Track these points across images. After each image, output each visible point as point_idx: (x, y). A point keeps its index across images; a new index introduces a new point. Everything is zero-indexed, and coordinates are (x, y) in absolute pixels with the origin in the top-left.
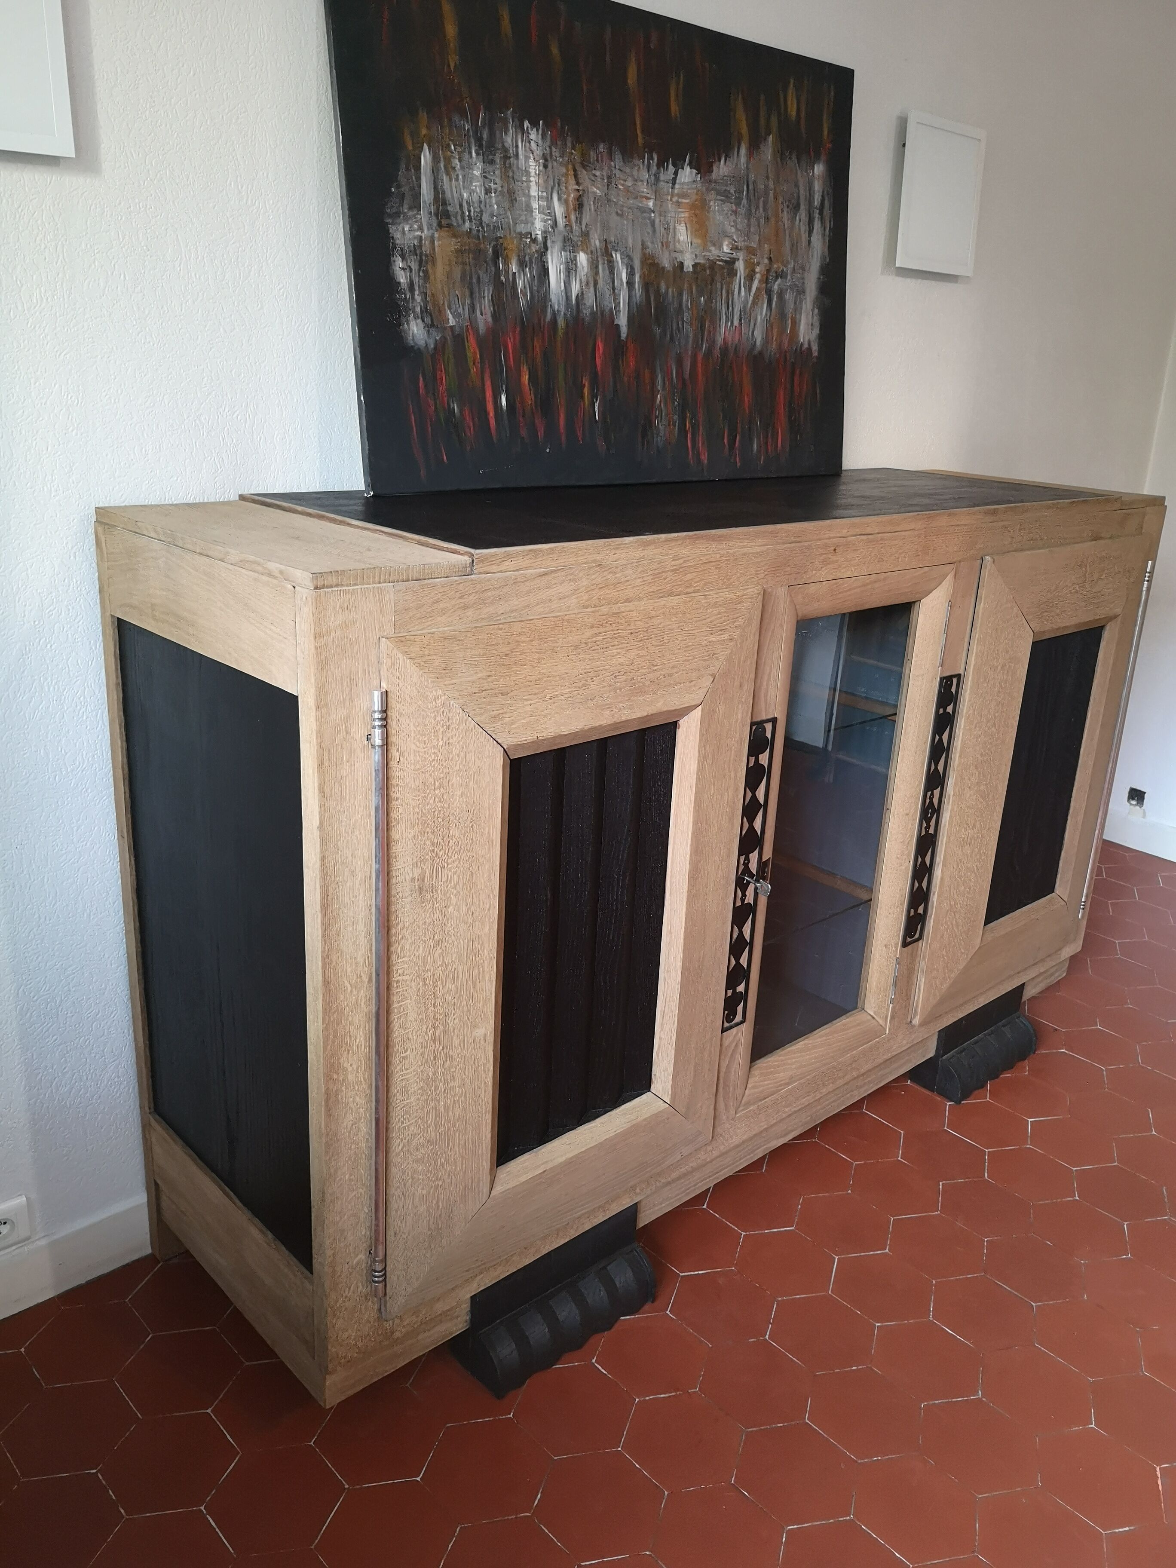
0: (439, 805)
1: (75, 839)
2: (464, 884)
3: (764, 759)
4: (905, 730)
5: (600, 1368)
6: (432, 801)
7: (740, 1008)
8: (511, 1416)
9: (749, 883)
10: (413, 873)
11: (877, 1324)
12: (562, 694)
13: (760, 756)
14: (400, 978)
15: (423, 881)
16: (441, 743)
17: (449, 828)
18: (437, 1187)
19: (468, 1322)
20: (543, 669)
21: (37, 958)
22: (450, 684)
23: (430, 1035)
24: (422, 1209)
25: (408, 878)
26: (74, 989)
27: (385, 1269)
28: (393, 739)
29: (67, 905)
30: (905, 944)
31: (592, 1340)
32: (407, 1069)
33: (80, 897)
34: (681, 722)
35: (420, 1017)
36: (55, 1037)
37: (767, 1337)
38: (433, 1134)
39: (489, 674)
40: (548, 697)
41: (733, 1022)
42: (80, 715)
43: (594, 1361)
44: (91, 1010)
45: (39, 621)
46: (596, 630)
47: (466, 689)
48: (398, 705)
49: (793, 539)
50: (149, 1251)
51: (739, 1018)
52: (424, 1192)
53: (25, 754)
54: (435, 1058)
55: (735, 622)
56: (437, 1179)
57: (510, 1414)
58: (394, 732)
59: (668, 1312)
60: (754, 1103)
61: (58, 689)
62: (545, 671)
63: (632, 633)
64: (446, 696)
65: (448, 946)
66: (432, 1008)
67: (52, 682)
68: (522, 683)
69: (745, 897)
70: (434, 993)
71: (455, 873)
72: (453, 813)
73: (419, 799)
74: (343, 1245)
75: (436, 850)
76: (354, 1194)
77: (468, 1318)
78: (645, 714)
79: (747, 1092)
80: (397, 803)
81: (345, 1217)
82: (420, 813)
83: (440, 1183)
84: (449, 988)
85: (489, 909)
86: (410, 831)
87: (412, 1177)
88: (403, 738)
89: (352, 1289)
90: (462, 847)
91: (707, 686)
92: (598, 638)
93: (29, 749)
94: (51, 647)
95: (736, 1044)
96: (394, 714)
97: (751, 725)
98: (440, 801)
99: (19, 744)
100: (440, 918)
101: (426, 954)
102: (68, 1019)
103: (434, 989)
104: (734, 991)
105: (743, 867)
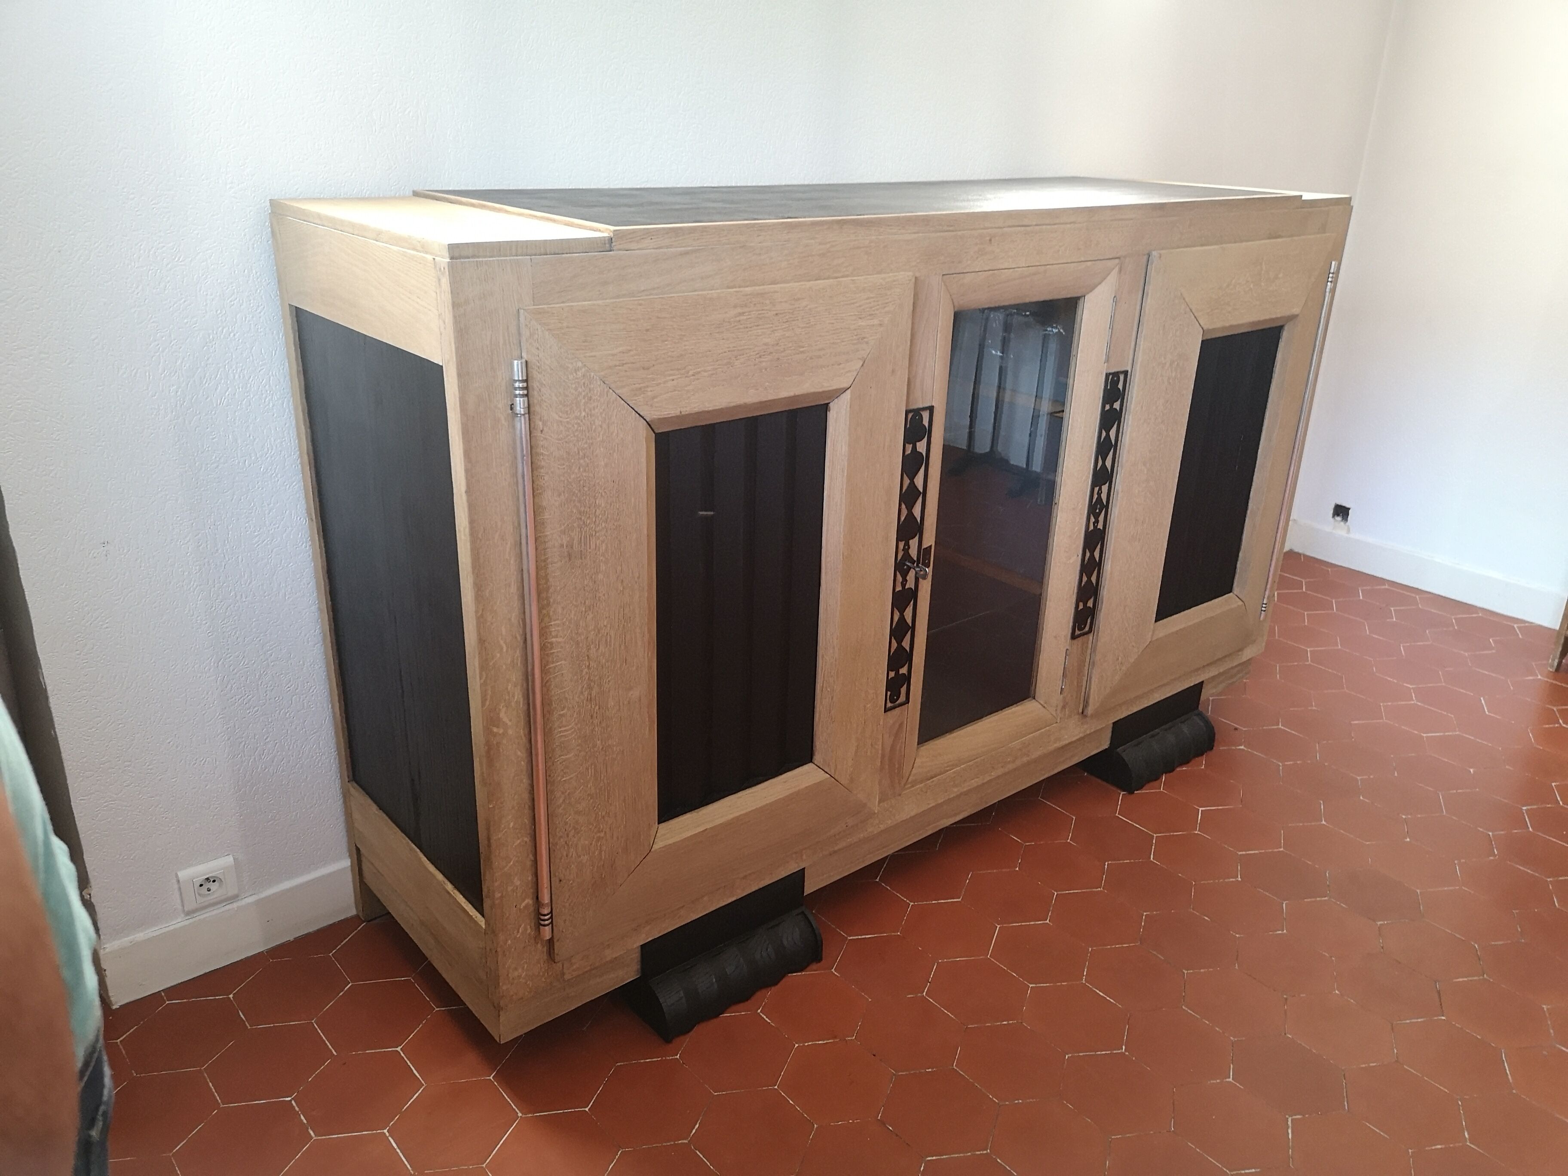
0: (585, 474)
1: (267, 522)
2: (612, 553)
3: (921, 447)
4: (1072, 425)
5: (765, 1017)
6: (576, 471)
7: (903, 690)
8: (678, 1057)
9: (909, 568)
10: (562, 540)
11: (1031, 986)
12: (705, 371)
13: (918, 444)
14: (554, 640)
15: (572, 548)
16: (583, 414)
17: (595, 498)
18: (599, 839)
19: (639, 972)
20: (685, 346)
21: (236, 632)
22: (590, 357)
23: (586, 695)
24: (585, 858)
25: (556, 544)
26: (272, 664)
27: (551, 912)
28: (536, 408)
29: (262, 585)
30: (1074, 637)
31: (759, 994)
32: (565, 727)
33: (275, 577)
34: (831, 405)
35: (575, 677)
36: (256, 709)
37: (925, 993)
38: (593, 788)
39: (629, 348)
40: (691, 373)
41: (897, 703)
42: (267, 403)
43: (759, 1011)
44: (289, 685)
45: (221, 310)
46: (739, 310)
47: (607, 362)
48: (539, 376)
49: (945, 228)
50: (353, 912)
51: (902, 698)
52: (587, 843)
53: (215, 438)
54: (592, 716)
55: (885, 307)
56: (599, 832)
57: (677, 1055)
58: (536, 401)
59: (833, 970)
60: (921, 782)
61: (244, 377)
62: (687, 347)
63: (777, 314)
64: (586, 368)
65: (599, 611)
66: (586, 670)
67: (237, 370)
68: (664, 359)
69: (905, 581)
70: (588, 656)
71: (603, 542)
72: (598, 483)
73: (564, 468)
74: (510, 888)
75: (583, 518)
76: (519, 841)
77: (639, 967)
78: (792, 394)
79: (914, 771)
80: (542, 471)
81: (511, 863)
82: (566, 481)
83: (602, 835)
84: (602, 651)
85: (639, 578)
86: (556, 499)
87: (574, 827)
88: (545, 408)
89: (520, 931)
90: (609, 516)
91: (856, 370)
92: (742, 318)
93: (217, 433)
94: (234, 335)
95: (901, 725)
96: (535, 384)
97: (907, 412)
98: (585, 471)
99: (208, 428)
100: (591, 584)
101: (579, 618)
102: (268, 692)
103: (588, 651)
104: (897, 673)
105: (903, 552)
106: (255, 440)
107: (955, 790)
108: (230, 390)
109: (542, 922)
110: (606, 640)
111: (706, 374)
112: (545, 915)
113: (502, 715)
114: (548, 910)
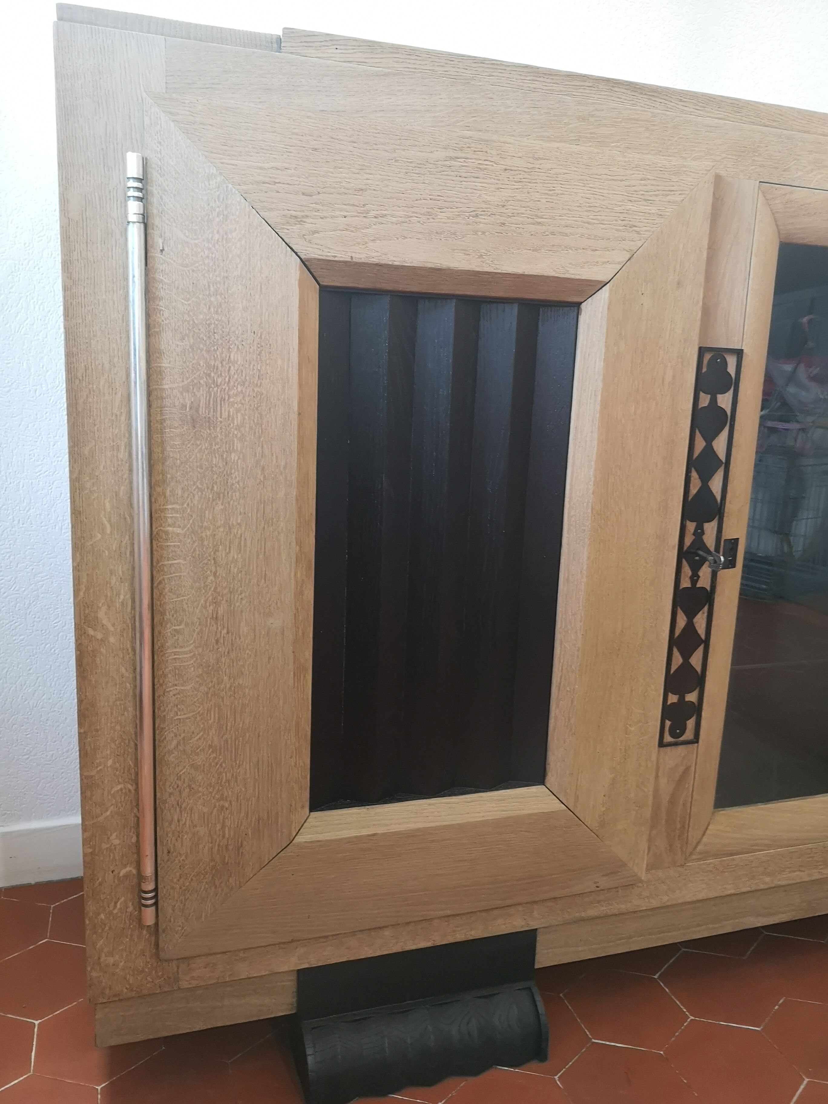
0: (216, 317)
1: (51, 454)
2: (251, 428)
3: (724, 401)
6: (205, 310)
7: (691, 723)
9: (703, 560)
10: (184, 399)
12: (393, 216)
13: (718, 398)
14: (170, 529)
15: (197, 411)
16: (217, 237)
17: (229, 350)
18: (222, 808)
19: (295, 1005)
20: (367, 179)
21: (10, 557)
22: (228, 164)
23: (210, 612)
24: (202, 831)
25: (177, 404)
26: (42, 595)
27: (156, 890)
28: (155, 218)
29: (40, 515)
32: (181, 647)
33: (53, 509)
34: (583, 306)
35: (197, 584)
36: (22, 637)
38: (216, 738)
39: (287, 165)
40: (372, 213)
41: (681, 739)
43: (440, 1103)
44: (57, 620)
45: (29, 243)
46: (452, 154)
47: (252, 175)
49: (766, 121)
51: (689, 735)
52: (205, 810)
53: (9, 363)
54: (217, 642)
55: (667, 195)
56: (222, 798)
58: (155, 211)
59: (556, 1078)
60: (716, 856)
61: (44, 309)
62: (369, 182)
63: (506, 170)
64: (223, 177)
65: (232, 502)
66: (211, 578)
67: (38, 302)
68: (335, 188)
69: (695, 578)
71: (238, 411)
72: (234, 332)
73: (189, 305)
74: (104, 846)
75: (212, 374)
76: (119, 787)
77: (294, 1000)
78: (520, 271)
79: (705, 840)
80: (161, 303)
81: (108, 813)
82: (191, 322)
83: (227, 805)
84: (233, 557)
85: (285, 468)
86: (178, 343)
87: (189, 786)
88: (167, 222)
89: (118, 906)
90: (247, 378)
91: (619, 263)
92: (454, 163)
93: (12, 359)
94: (39, 269)
95: (687, 770)
96: (154, 189)
97: (702, 351)
98: (217, 312)
99: (4, 353)
100: (221, 465)
101: (204, 507)
102: (35, 623)
103: (214, 553)
104: (682, 698)
105: (694, 537)
106: (47, 371)
107: (767, 879)
108: (29, 319)
109: (143, 902)
110: (240, 543)
111: (394, 220)
112: (146, 892)
113: (101, 614)
114: (151, 886)
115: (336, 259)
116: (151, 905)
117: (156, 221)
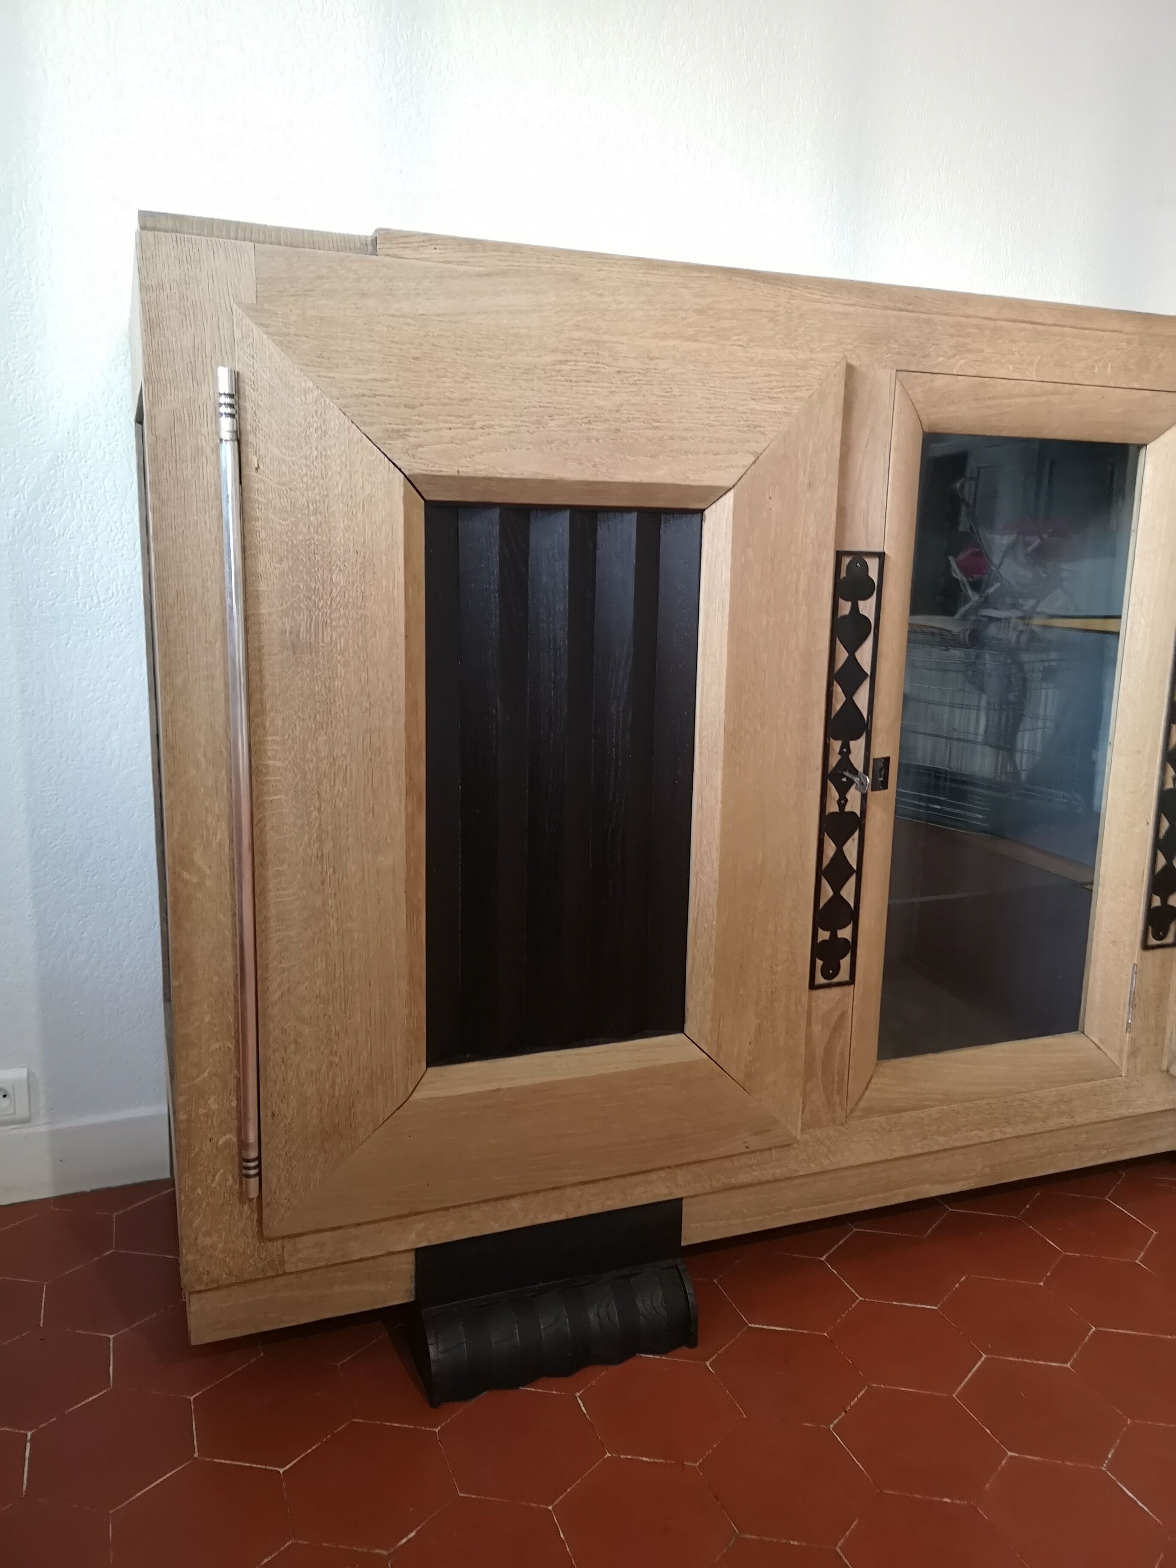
0: (316, 537)
2: (355, 653)
3: (867, 608)
5: (581, 1405)
6: (304, 530)
7: (845, 962)
8: (439, 1430)
9: (851, 782)
10: (284, 624)
11: (1010, 1454)
12: (501, 426)
13: (861, 604)
14: (270, 762)
15: (298, 636)
16: (315, 453)
17: (331, 572)
18: (331, 1065)
19: (414, 1292)
20: (472, 388)
22: (326, 377)
23: (315, 850)
24: (311, 1089)
25: (276, 628)
26: (96, 845)
27: (259, 1158)
28: (248, 435)
29: (93, 749)
30: (1146, 946)
31: (588, 1371)
32: (284, 889)
33: (108, 743)
34: (707, 512)
35: (301, 821)
36: (73, 894)
37: (832, 1426)
38: (323, 988)
39: (387, 376)
40: (479, 424)
41: (837, 982)
43: (578, 1394)
46: (562, 357)
47: (351, 388)
48: (254, 394)
49: (901, 305)
51: (843, 975)
52: (313, 1067)
53: (53, 572)
54: (323, 883)
55: (795, 391)
56: (331, 1054)
57: (437, 1428)
58: (249, 427)
59: (708, 1363)
60: (881, 1114)
61: (92, 509)
62: (474, 391)
63: (619, 372)
64: (320, 391)
65: (335, 732)
66: (316, 813)
67: (85, 500)
68: (438, 399)
69: (843, 801)
70: (318, 793)
71: (341, 635)
72: (336, 552)
73: (287, 525)
74: (202, 1111)
75: (313, 597)
76: (217, 1045)
77: (413, 1285)
78: (637, 479)
79: (868, 1094)
80: (257, 524)
81: (207, 1072)
82: (290, 543)
83: (336, 1060)
84: (339, 790)
85: (392, 694)
86: (277, 565)
87: (295, 1041)
88: (262, 438)
89: (217, 1178)
90: (351, 600)
91: (744, 466)
92: (564, 367)
93: (56, 568)
94: (86, 462)
95: (843, 1015)
96: (247, 404)
97: (839, 555)
98: (317, 532)
99: (46, 560)
100: (323, 692)
101: (306, 737)
103: (318, 787)
104: (834, 935)
105: (839, 757)
106: (99, 581)
107: (941, 1139)
108: (75, 521)
109: (247, 1171)
110: (345, 777)
111: (502, 430)
112: (248, 1161)
113: (197, 856)
114: (253, 1154)
115: (442, 474)
116: (254, 1176)
117: (250, 438)
